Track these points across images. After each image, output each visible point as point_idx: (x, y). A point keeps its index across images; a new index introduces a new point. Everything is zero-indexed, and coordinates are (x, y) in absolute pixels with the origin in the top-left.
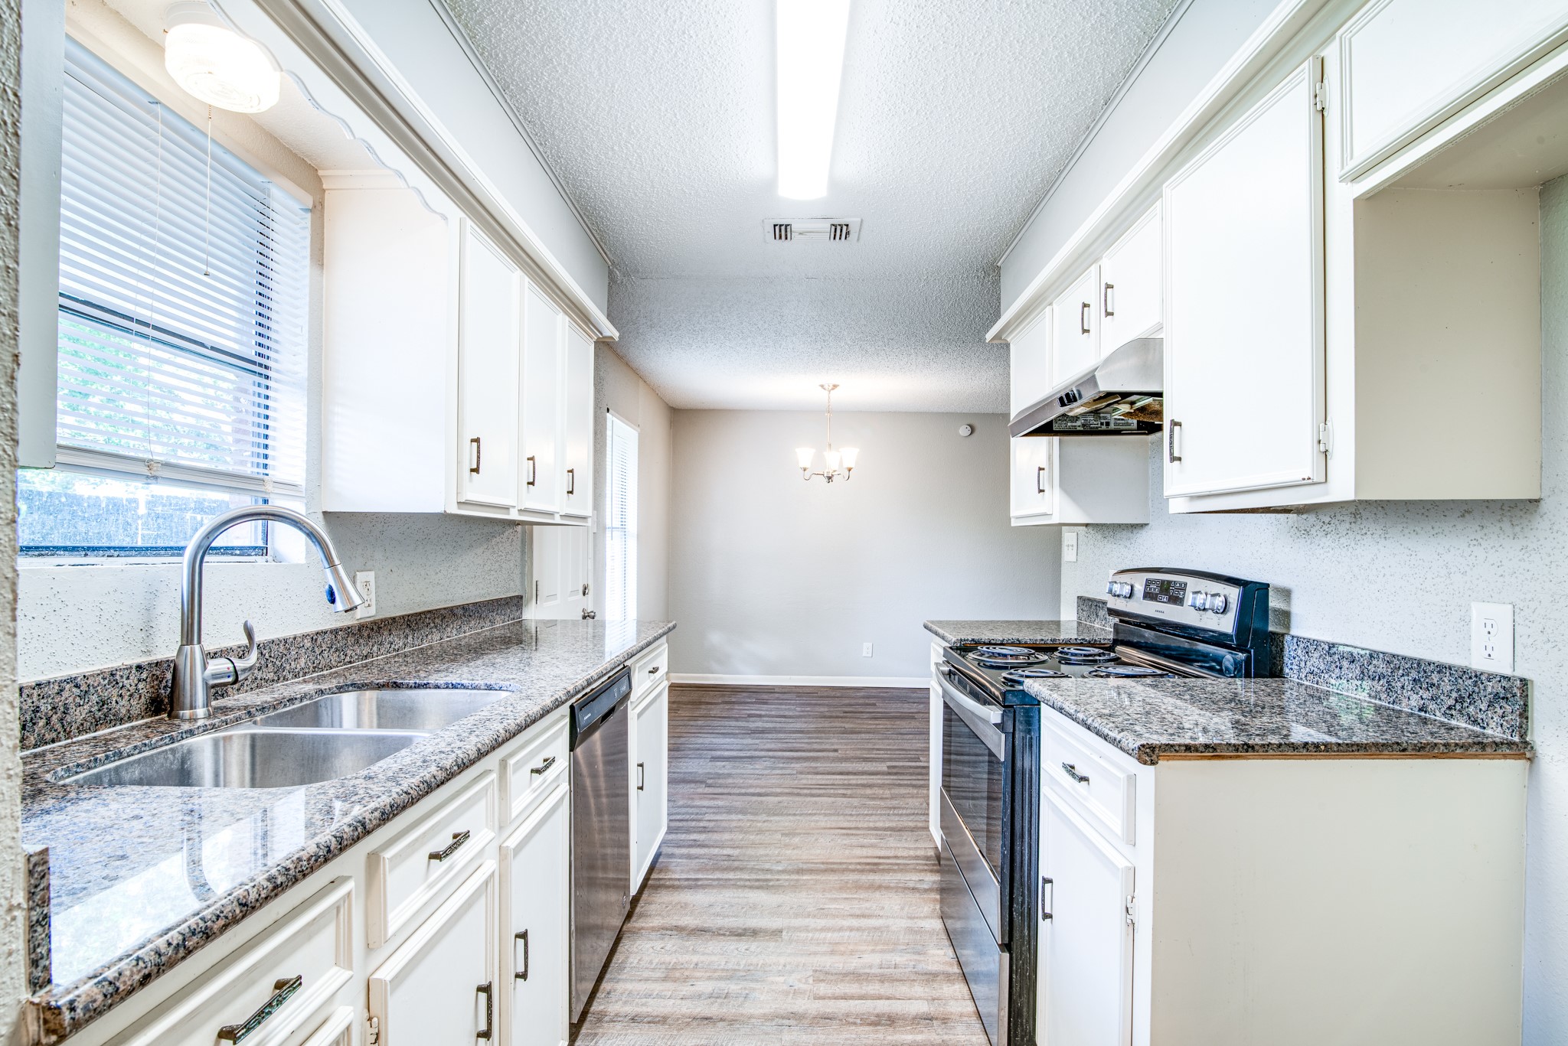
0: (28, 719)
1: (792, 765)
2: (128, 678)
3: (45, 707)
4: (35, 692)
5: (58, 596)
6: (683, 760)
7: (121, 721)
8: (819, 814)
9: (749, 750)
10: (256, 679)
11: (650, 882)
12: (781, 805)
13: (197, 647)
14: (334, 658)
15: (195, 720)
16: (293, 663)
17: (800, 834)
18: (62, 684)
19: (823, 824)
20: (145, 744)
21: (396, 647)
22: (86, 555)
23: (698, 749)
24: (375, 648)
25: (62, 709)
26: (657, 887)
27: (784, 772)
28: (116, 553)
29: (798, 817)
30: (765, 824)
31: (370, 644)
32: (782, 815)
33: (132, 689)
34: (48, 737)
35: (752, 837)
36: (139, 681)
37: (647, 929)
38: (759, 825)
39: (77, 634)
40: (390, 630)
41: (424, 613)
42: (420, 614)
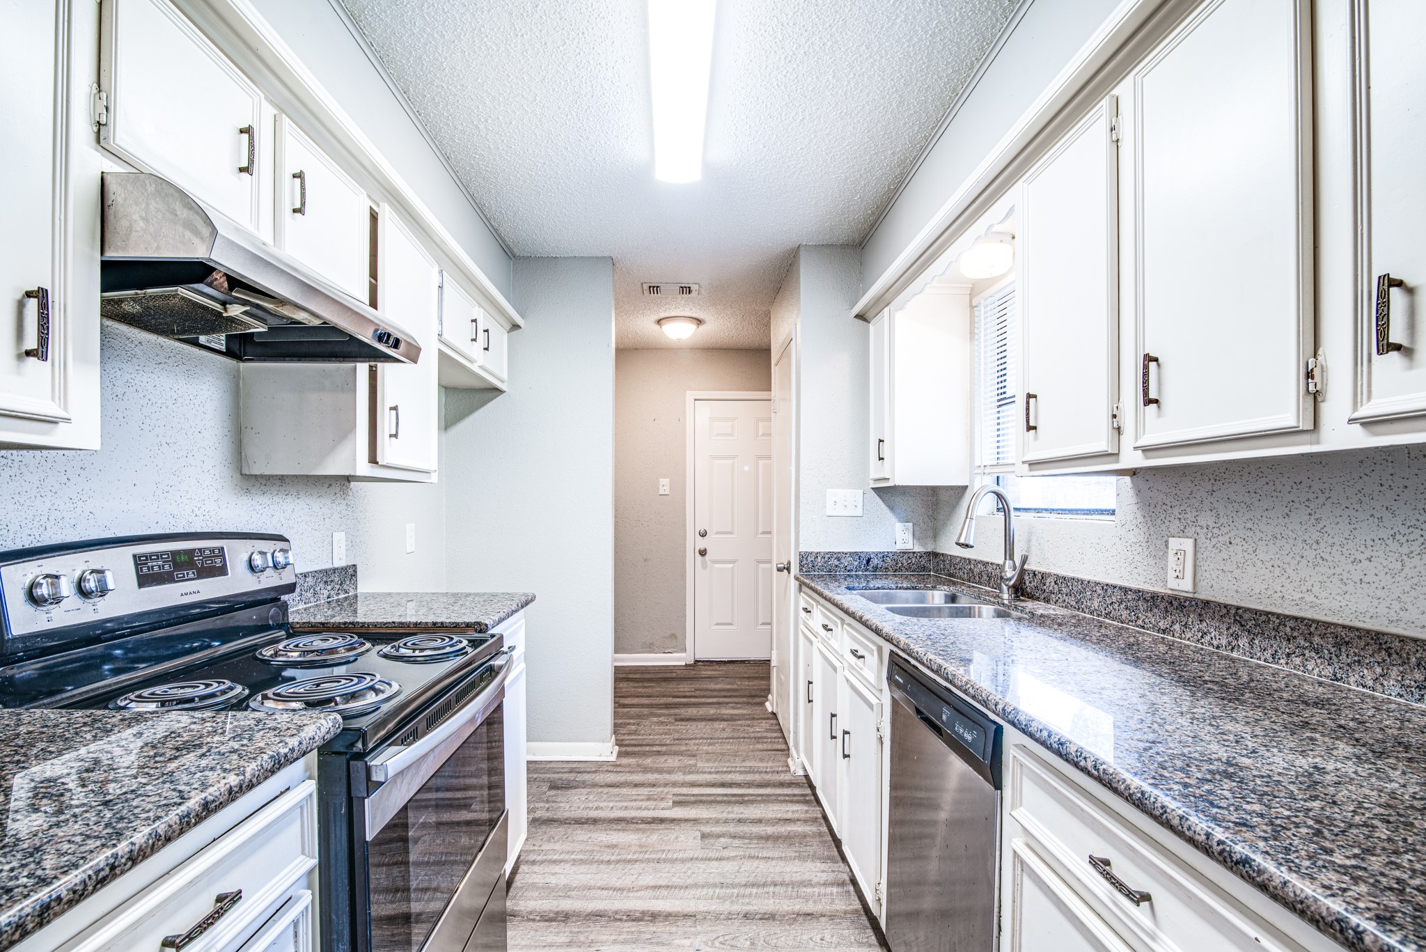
31: (1170, 619)
40: (1200, 615)
41: (1278, 616)
42: (1267, 613)
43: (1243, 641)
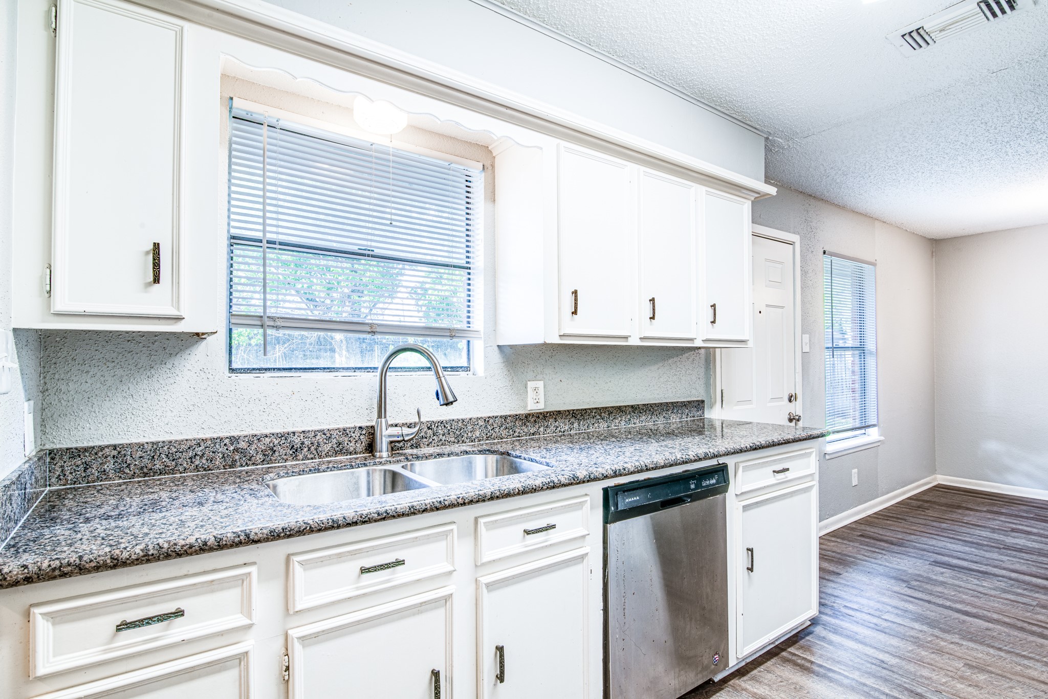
0: (299, 447)
1: (1037, 595)
2: (354, 433)
3: (307, 442)
4: (302, 435)
5: (319, 391)
6: (899, 556)
7: (351, 453)
8: (1038, 661)
9: (986, 565)
10: (441, 440)
11: (784, 654)
12: (989, 633)
13: (383, 420)
14: (504, 433)
15: (381, 457)
16: (470, 434)
17: (992, 672)
18: (316, 433)
19: (1035, 674)
20: (334, 467)
21: (562, 430)
22: (355, 371)
23: (924, 550)
24: (542, 429)
25: (316, 444)
26: (786, 660)
27: (1019, 599)
28: (372, 371)
29: (1002, 654)
30: (952, 646)
31: (537, 426)
32: (982, 643)
33: (357, 438)
34: (309, 456)
35: (924, 653)
36: (361, 434)
37: (750, 692)
38: (943, 643)
39: (330, 409)
40: (555, 419)
41: (590, 409)
42: (586, 409)
43: (576, 425)
